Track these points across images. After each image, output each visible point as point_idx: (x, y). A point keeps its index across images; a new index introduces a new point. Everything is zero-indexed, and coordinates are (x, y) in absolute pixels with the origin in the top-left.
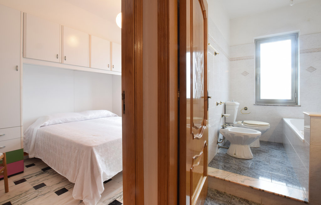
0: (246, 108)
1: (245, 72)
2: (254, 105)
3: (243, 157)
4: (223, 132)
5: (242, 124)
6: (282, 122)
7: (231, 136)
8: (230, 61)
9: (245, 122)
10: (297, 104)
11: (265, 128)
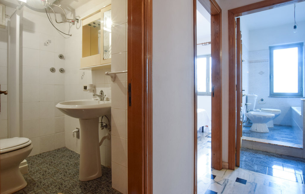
0: (262, 99)
1: (261, 71)
2: (269, 97)
3: (262, 132)
4: (247, 115)
5: (260, 111)
6: (291, 110)
7: (254, 118)
8: (250, 63)
9: (262, 109)
10: (302, 96)
11: (278, 113)
